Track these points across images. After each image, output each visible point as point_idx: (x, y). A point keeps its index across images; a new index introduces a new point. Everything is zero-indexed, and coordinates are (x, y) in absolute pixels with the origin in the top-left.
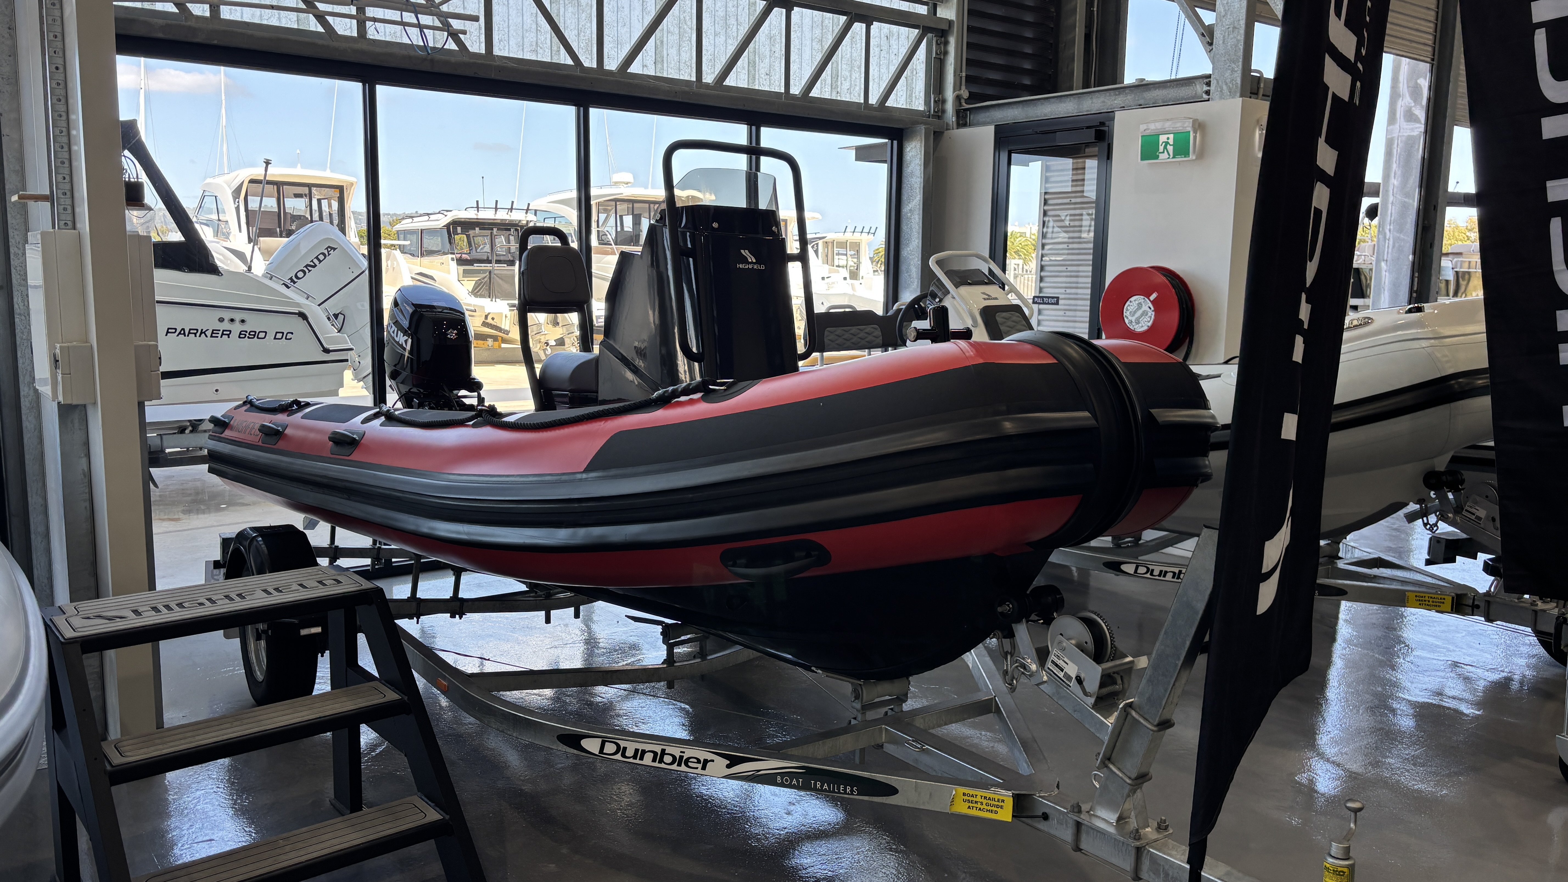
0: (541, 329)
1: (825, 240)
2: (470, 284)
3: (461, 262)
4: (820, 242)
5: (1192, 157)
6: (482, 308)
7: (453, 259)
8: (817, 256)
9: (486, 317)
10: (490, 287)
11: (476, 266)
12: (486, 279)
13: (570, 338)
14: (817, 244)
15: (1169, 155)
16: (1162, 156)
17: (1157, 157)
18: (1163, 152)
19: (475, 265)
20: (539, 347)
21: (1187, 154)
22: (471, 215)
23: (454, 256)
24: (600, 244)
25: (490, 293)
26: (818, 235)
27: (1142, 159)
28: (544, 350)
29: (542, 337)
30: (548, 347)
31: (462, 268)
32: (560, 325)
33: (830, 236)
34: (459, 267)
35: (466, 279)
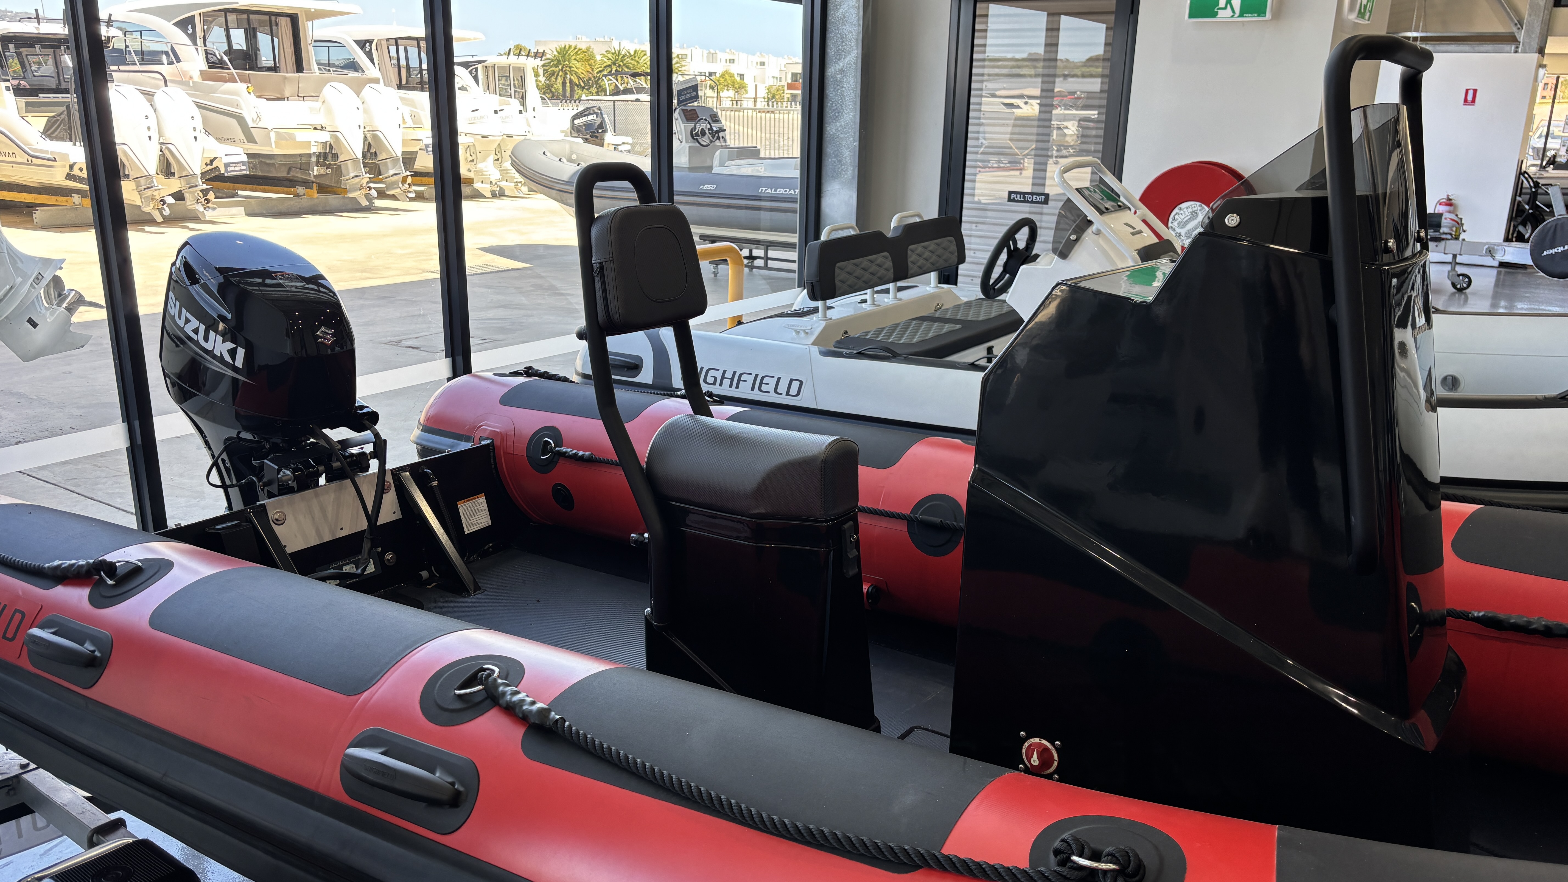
0: (152, 182)
1: (484, 64)
2: (40, 121)
3: (19, 92)
4: (480, 66)
5: (1268, 15)
6: (65, 156)
7: (8, 88)
8: (478, 84)
9: (71, 167)
10: (70, 128)
11: (43, 98)
12: (63, 116)
13: (193, 193)
14: (476, 69)
15: (1233, 11)
16: (1221, 13)
17: (1215, 15)
18: (1225, 8)
19: (41, 95)
20: (152, 206)
21: (1261, 12)
22: (28, 28)
23: (8, 84)
24: (210, 67)
25: (71, 135)
26: (475, 59)
27: (1191, 16)
28: (161, 211)
29: (156, 193)
30: (165, 206)
31: (23, 101)
32: (177, 176)
33: (492, 60)
34: (19, 99)
35: (30, 115)
